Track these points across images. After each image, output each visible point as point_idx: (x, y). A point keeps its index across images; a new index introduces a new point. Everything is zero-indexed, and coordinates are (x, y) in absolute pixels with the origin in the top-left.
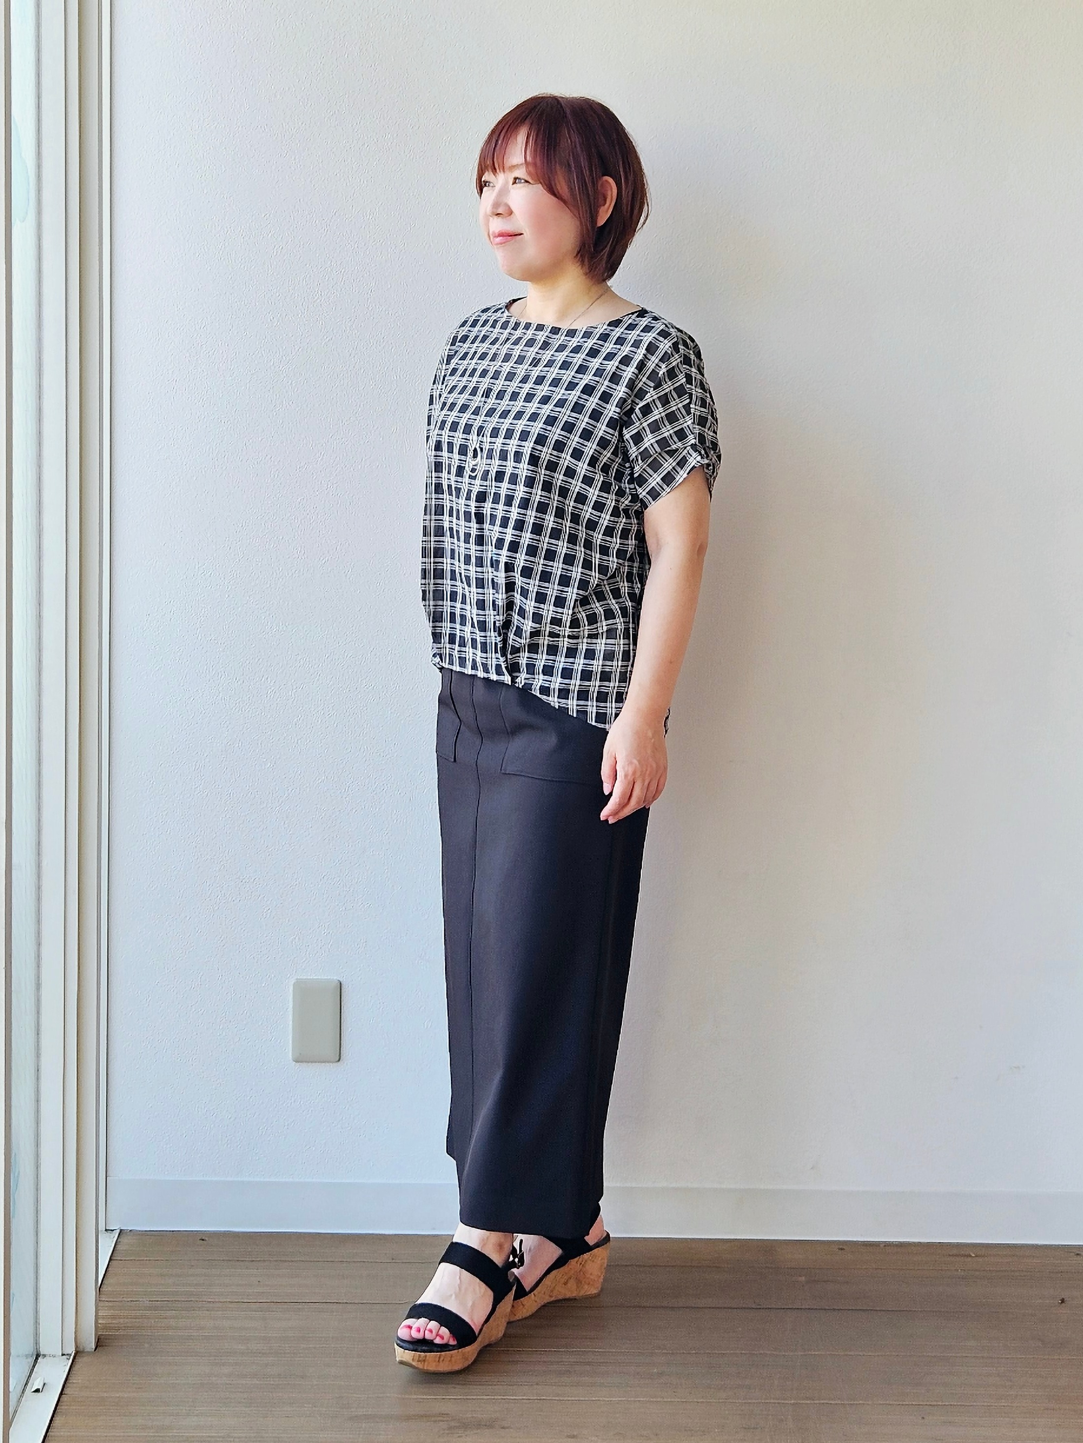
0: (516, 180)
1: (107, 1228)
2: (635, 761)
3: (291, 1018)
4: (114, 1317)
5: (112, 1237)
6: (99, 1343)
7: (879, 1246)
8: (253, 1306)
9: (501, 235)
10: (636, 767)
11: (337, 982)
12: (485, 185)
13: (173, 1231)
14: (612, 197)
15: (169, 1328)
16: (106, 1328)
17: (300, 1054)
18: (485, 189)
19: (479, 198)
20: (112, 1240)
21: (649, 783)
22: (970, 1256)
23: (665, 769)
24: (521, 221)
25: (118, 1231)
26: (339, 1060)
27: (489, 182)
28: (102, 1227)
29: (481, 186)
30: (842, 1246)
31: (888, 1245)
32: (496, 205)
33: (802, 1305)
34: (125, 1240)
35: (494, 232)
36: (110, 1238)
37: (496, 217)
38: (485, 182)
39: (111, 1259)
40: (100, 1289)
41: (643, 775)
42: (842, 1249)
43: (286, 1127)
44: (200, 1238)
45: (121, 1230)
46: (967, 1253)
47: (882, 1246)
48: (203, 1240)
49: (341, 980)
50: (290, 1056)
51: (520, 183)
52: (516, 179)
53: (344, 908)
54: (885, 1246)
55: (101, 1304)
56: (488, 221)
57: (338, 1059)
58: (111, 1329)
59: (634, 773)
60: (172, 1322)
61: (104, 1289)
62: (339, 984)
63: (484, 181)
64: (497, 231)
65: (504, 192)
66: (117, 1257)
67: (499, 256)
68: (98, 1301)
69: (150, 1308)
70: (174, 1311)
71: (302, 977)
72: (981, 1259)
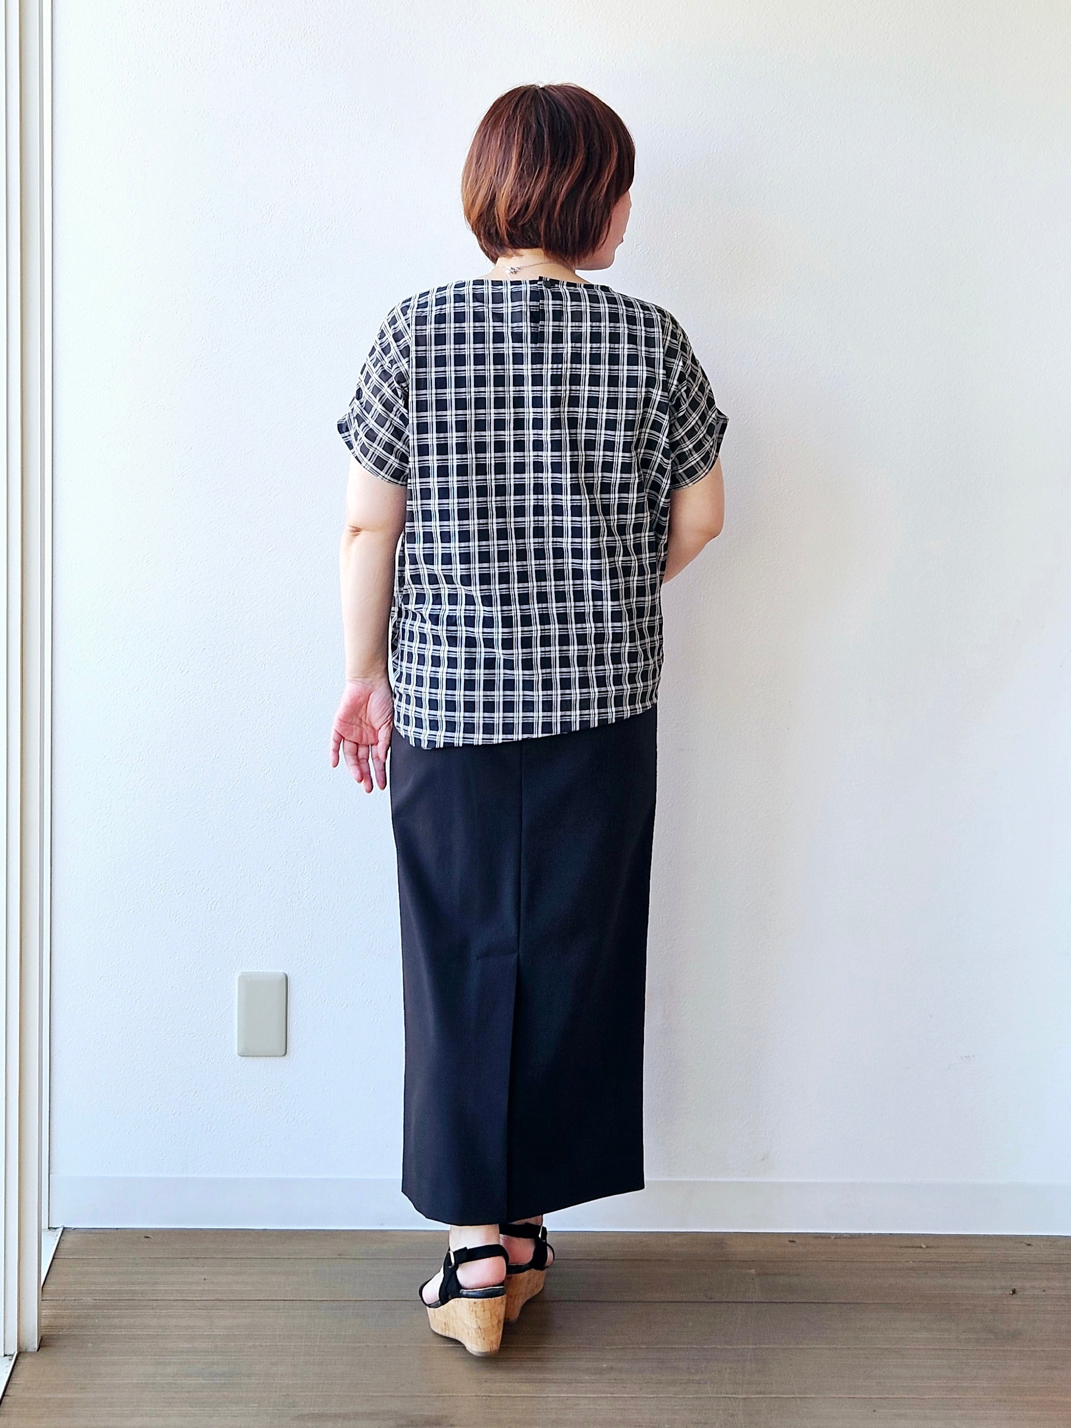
1: (50, 1227)
3: (236, 1012)
4: (57, 1317)
5: (55, 1235)
6: (42, 1343)
7: (830, 1238)
8: (198, 1304)
11: (283, 975)
13: (117, 1229)
15: (116, 1327)
16: (48, 1327)
17: (246, 1048)
20: (55, 1238)
22: (921, 1247)
25: (62, 1229)
26: (286, 1053)
28: (44, 1225)
30: (793, 1238)
31: (839, 1236)
33: (752, 1299)
34: (68, 1238)
36: (53, 1237)
39: (54, 1258)
40: (42, 1288)
42: (792, 1241)
43: (231, 1123)
44: (145, 1235)
45: (64, 1228)
46: (918, 1245)
47: (832, 1238)
48: (148, 1238)
49: (287, 973)
50: (236, 1052)
53: (289, 900)
54: (836, 1238)
55: (44, 1303)
57: (284, 1053)
58: (55, 1327)
60: (116, 1321)
61: (46, 1288)
62: (285, 977)
66: (60, 1255)
68: (41, 1300)
69: (95, 1307)
70: (118, 1310)
71: (247, 971)
72: (932, 1251)
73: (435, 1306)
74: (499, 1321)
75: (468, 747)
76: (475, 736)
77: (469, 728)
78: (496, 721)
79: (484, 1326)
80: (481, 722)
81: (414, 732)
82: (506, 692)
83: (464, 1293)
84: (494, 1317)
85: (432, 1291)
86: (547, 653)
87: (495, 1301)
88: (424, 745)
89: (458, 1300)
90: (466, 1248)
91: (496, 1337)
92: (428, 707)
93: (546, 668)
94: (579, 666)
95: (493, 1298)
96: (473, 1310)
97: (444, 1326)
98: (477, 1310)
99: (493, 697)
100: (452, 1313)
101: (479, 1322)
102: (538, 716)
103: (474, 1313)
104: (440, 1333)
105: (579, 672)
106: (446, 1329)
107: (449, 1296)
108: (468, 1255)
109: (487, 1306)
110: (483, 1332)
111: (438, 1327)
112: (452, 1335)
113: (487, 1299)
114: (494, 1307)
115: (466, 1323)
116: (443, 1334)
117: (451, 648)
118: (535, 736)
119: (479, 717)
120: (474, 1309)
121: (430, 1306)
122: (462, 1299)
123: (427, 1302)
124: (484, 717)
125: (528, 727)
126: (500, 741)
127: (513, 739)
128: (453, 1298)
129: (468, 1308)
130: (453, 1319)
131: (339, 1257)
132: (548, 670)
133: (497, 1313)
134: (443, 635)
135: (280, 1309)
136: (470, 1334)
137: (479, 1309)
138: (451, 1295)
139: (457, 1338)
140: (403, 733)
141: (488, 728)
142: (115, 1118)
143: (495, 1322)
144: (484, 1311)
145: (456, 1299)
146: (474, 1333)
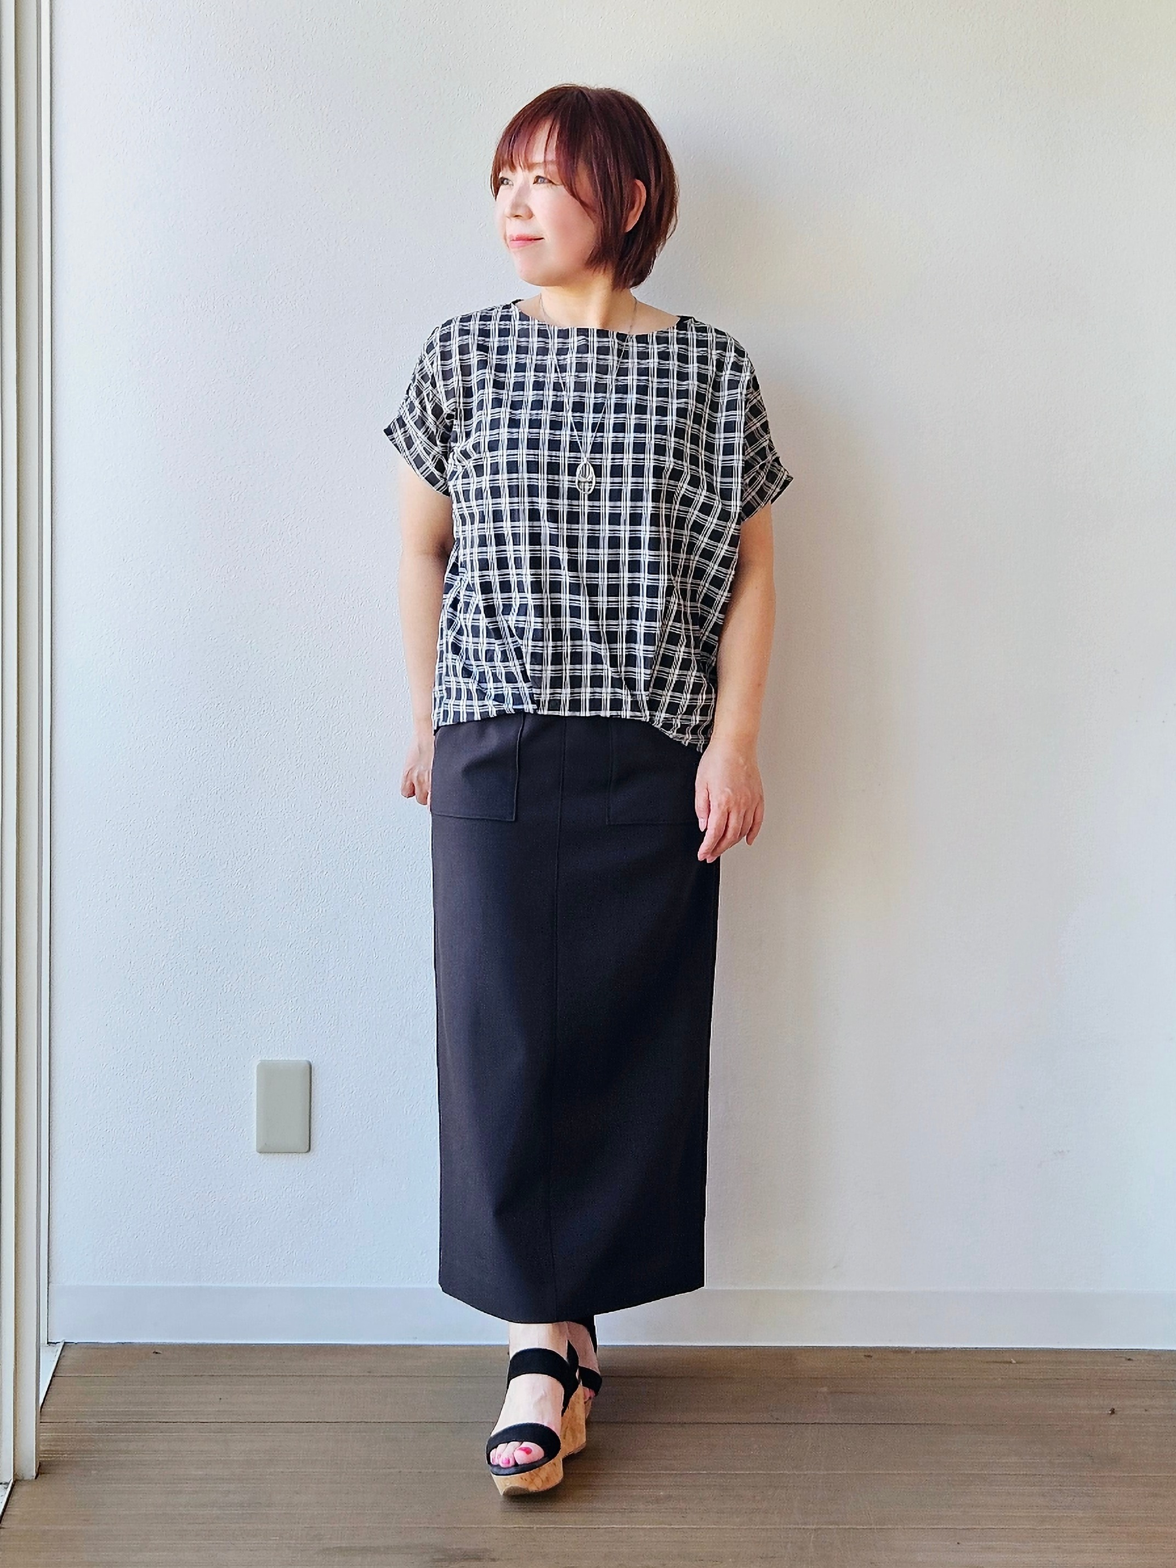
0: (538, 179)
1: (50, 1341)
2: (728, 790)
3: (255, 1103)
4: (55, 1441)
5: (55, 1351)
6: (41, 1469)
7: (910, 1353)
8: (213, 1426)
9: (520, 239)
10: (729, 795)
11: (306, 1062)
12: (502, 183)
14: (640, 203)
15: (122, 1452)
16: (48, 1452)
17: (265, 1144)
18: (502, 187)
19: (494, 198)
20: (54, 1354)
21: (746, 812)
22: (1011, 1362)
23: (761, 798)
24: (542, 224)
25: (62, 1344)
26: (309, 1151)
27: (507, 179)
28: (43, 1339)
29: (498, 183)
30: (869, 1353)
32: (515, 205)
33: (824, 1419)
34: (69, 1354)
35: (511, 236)
37: (514, 219)
38: (503, 179)
39: (53, 1375)
40: (41, 1409)
41: (737, 804)
42: (869, 1356)
43: (249, 1226)
44: (153, 1351)
45: (65, 1343)
46: (1009, 1360)
47: (913, 1352)
48: (157, 1354)
49: (310, 1060)
50: (254, 1146)
51: (543, 182)
52: (538, 177)
53: (313, 981)
54: (917, 1352)
55: (42, 1426)
56: (505, 223)
57: (306, 1150)
58: (53, 1454)
59: (728, 802)
60: (122, 1446)
61: (46, 1408)
62: (308, 1066)
63: (501, 178)
64: (515, 235)
65: (523, 192)
66: (60, 1373)
67: (516, 261)
68: (39, 1423)
69: (98, 1430)
70: (123, 1433)
71: (267, 1058)
72: (1023, 1366)
131: (368, 1374)
135: (303, 1432)
142: (121, 1221)
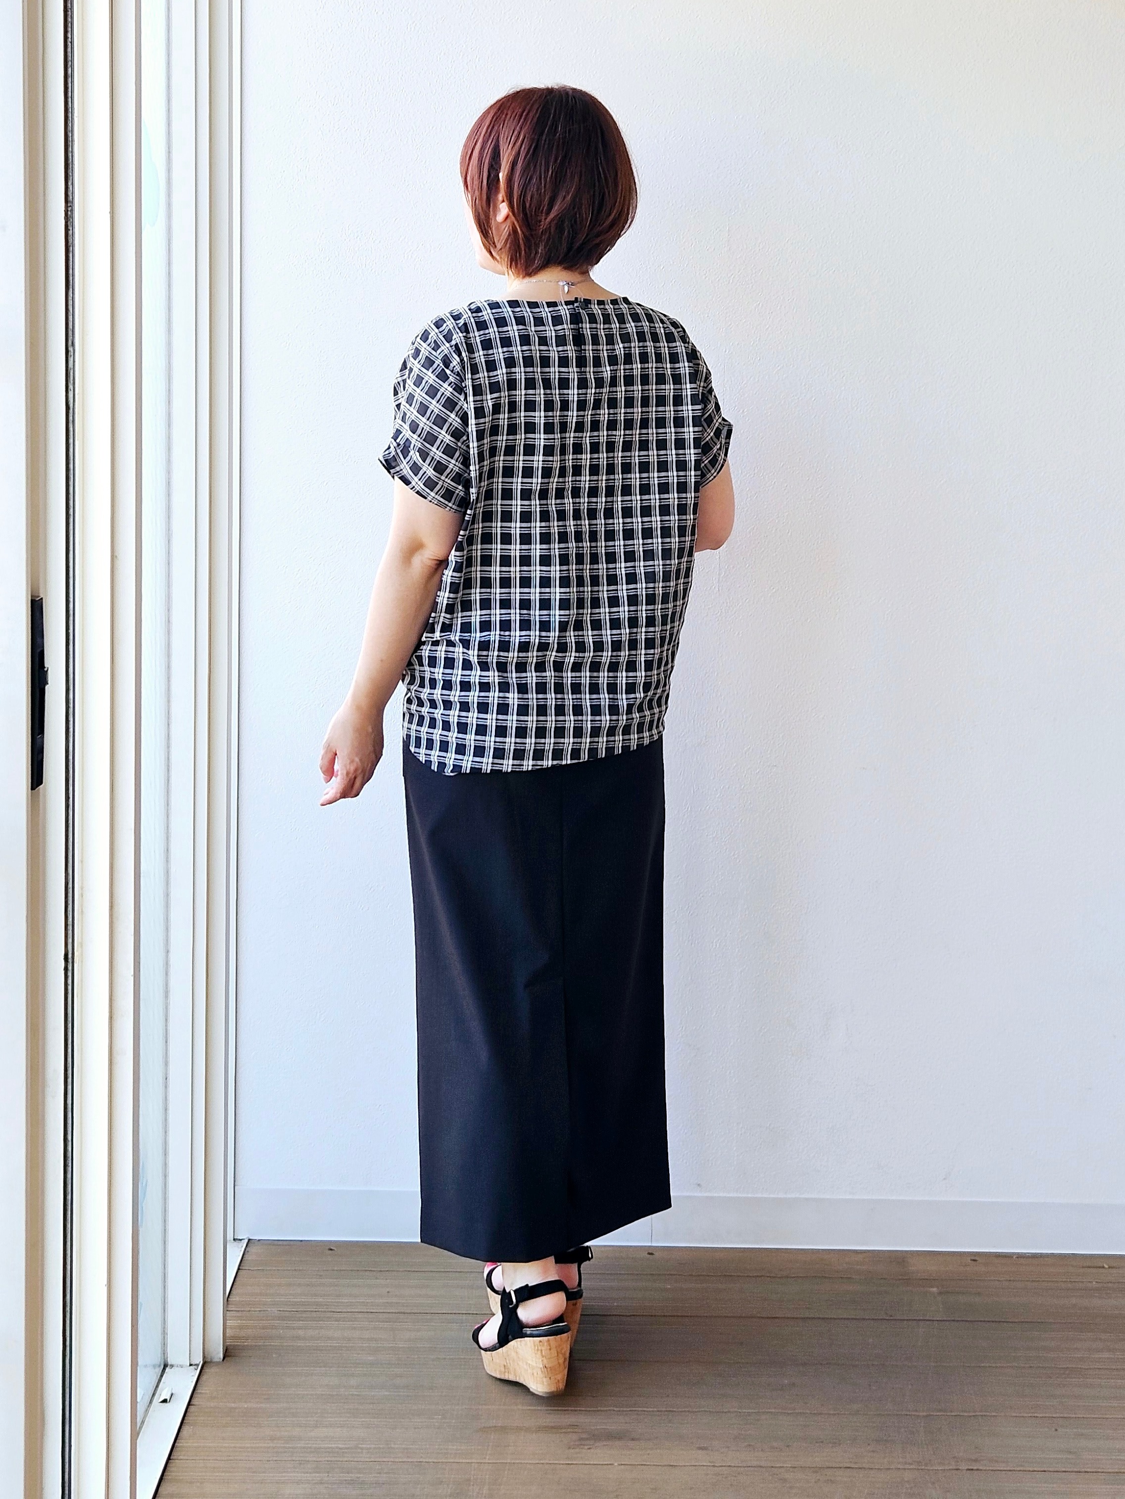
1: (235, 1238)
4: (241, 1327)
5: (240, 1246)
6: (227, 1353)
7: (1014, 1258)
8: (381, 1316)
13: (301, 1241)
15: (297, 1338)
16: (233, 1337)
20: (240, 1250)
25: (246, 1241)
28: (230, 1236)
30: (975, 1257)
31: (1020, 1256)
34: (253, 1249)
36: (238, 1247)
39: (239, 1269)
40: (227, 1299)
42: (974, 1260)
44: (327, 1248)
45: (249, 1240)
48: (331, 1250)
54: (1017, 1258)
55: (228, 1314)
58: (239, 1338)
60: (301, 1333)
61: (231, 1299)
66: (245, 1266)
68: (226, 1310)
70: (302, 1321)
72: (1114, 1271)
73: (493, 1349)
74: (565, 1359)
75: (496, 773)
76: (505, 762)
77: (499, 753)
78: (527, 747)
79: (550, 1366)
80: (512, 748)
81: (438, 756)
82: (539, 717)
83: (528, 1332)
84: (560, 1355)
85: (489, 1334)
86: (577, 679)
87: (561, 1339)
88: (448, 772)
89: (521, 1341)
90: (527, 1285)
91: (562, 1375)
92: (456, 730)
93: (576, 694)
94: (608, 693)
95: (559, 1336)
96: (538, 1350)
97: (503, 1369)
98: (543, 1348)
99: (526, 723)
100: (513, 1354)
101: (545, 1361)
102: (569, 742)
103: (539, 1352)
104: (498, 1376)
105: (609, 699)
106: (505, 1372)
107: (510, 1337)
108: (528, 1293)
109: (553, 1344)
110: (549, 1370)
111: (495, 1370)
112: (512, 1378)
113: (552, 1337)
114: (560, 1346)
115: (531, 1363)
116: (502, 1377)
117: (483, 672)
118: (564, 762)
119: (490, 741)
120: (540, 1348)
121: (486, 1350)
122: (526, 1338)
123: (482, 1346)
124: (515, 743)
125: (558, 754)
126: (530, 768)
127: (543, 766)
128: (514, 1338)
129: (533, 1347)
130: (514, 1361)
132: (578, 696)
133: (563, 1352)
134: (474, 660)
136: (535, 1374)
137: (545, 1348)
138: (512, 1336)
139: (518, 1380)
140: (423, 758)
141: (519, 754)
143: (561, 1361)
144: (550, 1349)
145: (519, 1339)
146: (540, 1372)
